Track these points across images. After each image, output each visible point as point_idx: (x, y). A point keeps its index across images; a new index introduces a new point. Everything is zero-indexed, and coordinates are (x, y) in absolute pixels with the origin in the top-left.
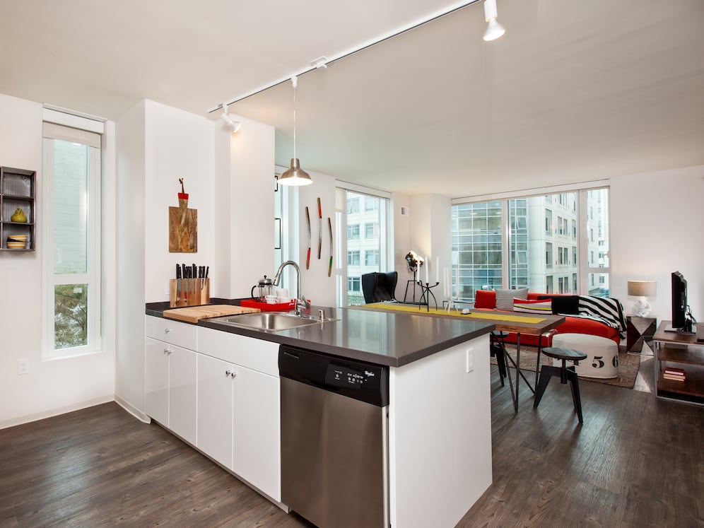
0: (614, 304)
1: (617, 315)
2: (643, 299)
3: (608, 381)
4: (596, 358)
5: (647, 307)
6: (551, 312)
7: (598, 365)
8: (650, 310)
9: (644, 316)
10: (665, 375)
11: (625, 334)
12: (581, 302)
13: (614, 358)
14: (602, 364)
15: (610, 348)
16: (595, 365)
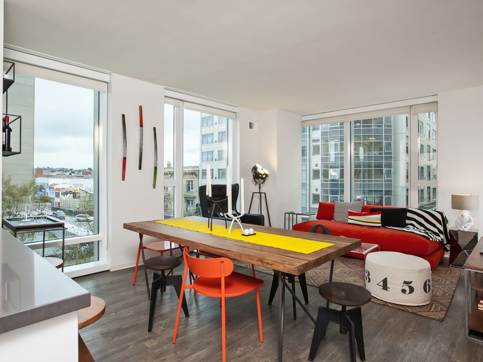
0: (439, 217)
1: (441, 228)
2: (466, 213)
3: (418, 309)
4: (405, 283)
5: (469, 221)
6: (380, 225)
7: (408, 291)
8: (472, 224)
9: (466, 230)
10: (479, 305)
11: (448, 247)
12: (409, 215)
13: (426, 282)
14: (412, 290)
15: (421, 271)
16: (404, 291)
